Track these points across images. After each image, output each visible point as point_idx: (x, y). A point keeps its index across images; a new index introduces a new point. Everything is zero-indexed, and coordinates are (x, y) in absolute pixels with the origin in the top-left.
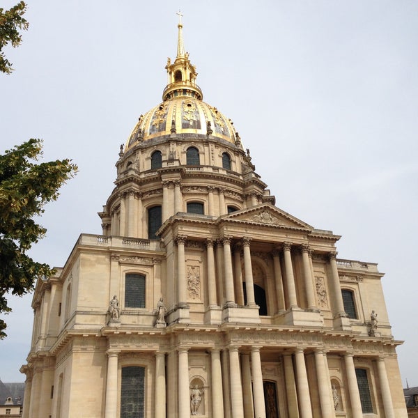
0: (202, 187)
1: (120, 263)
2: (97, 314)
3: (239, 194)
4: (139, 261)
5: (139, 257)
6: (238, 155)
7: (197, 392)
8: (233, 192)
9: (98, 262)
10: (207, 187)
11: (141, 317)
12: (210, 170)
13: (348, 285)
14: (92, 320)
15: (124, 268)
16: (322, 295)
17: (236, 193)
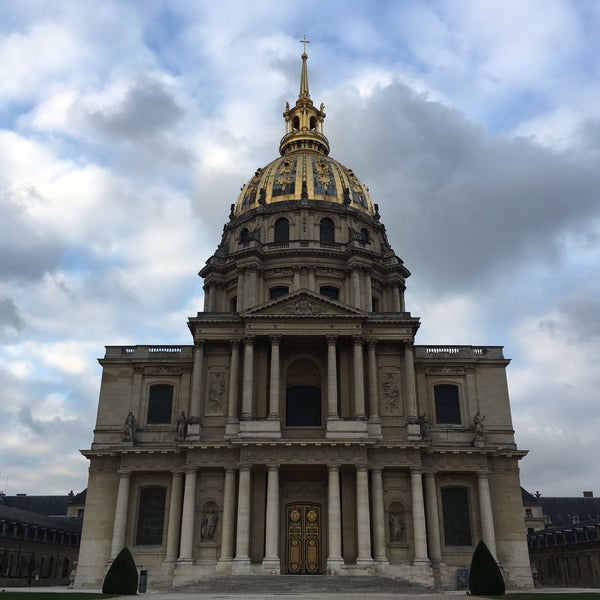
0: (286, 268)
1: (143, 375)
2: (116, 431)
3: (337, 270)
4: (165, 372)
5: (166, 367)
6: (345, 219)
7: (210, 517)
8: (328, 269)
9: (122, 375)
10: (290, 268)
11: (163, 434)
12: (297, 246)
13: (449, 380)
14: (110, 439)
15: (148, 380)
16: (391, 397)
17: (333, 269)
